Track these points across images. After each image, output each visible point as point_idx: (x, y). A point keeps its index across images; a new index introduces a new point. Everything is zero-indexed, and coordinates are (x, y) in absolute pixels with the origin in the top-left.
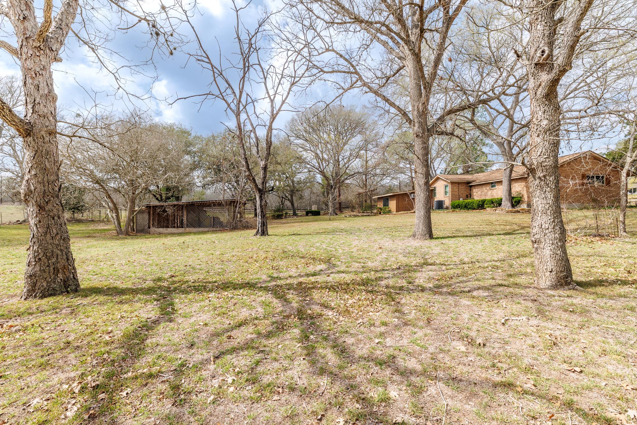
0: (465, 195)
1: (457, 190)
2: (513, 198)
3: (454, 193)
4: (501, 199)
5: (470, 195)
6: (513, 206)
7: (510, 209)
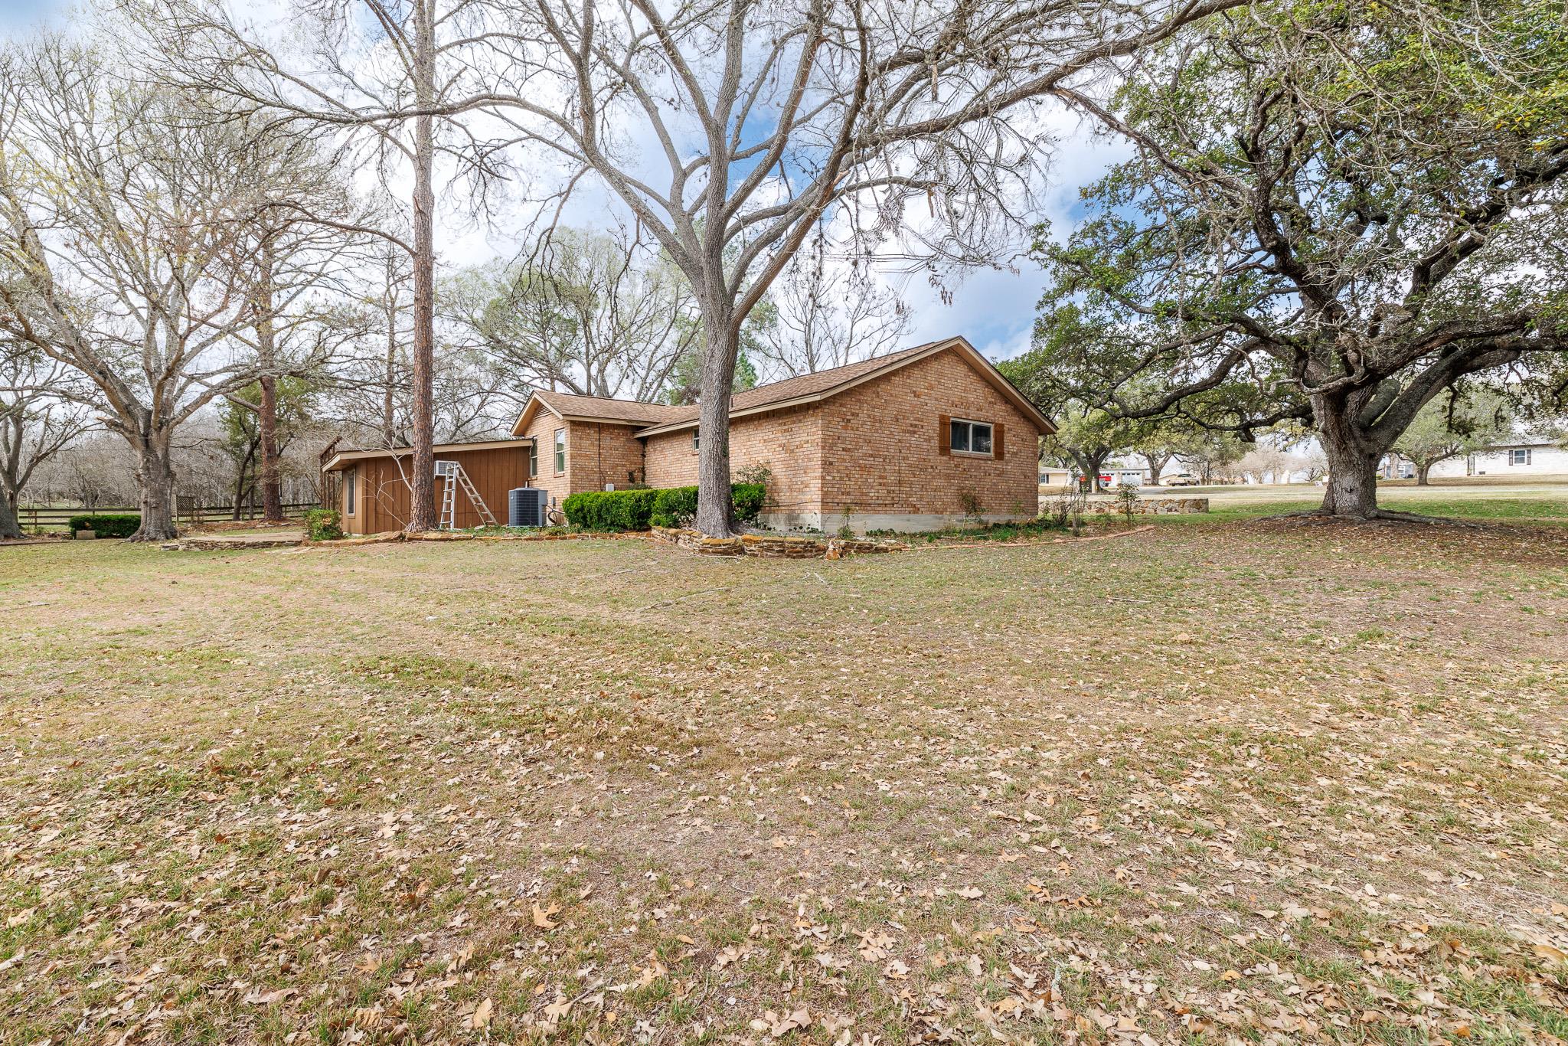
0: (622, 472)
1: (592, 452)
2: (735, 489)
3: (581, 462)
4: (696, 494)
5: (643, 471)
6: (732, 523)
7: (720, 537)
